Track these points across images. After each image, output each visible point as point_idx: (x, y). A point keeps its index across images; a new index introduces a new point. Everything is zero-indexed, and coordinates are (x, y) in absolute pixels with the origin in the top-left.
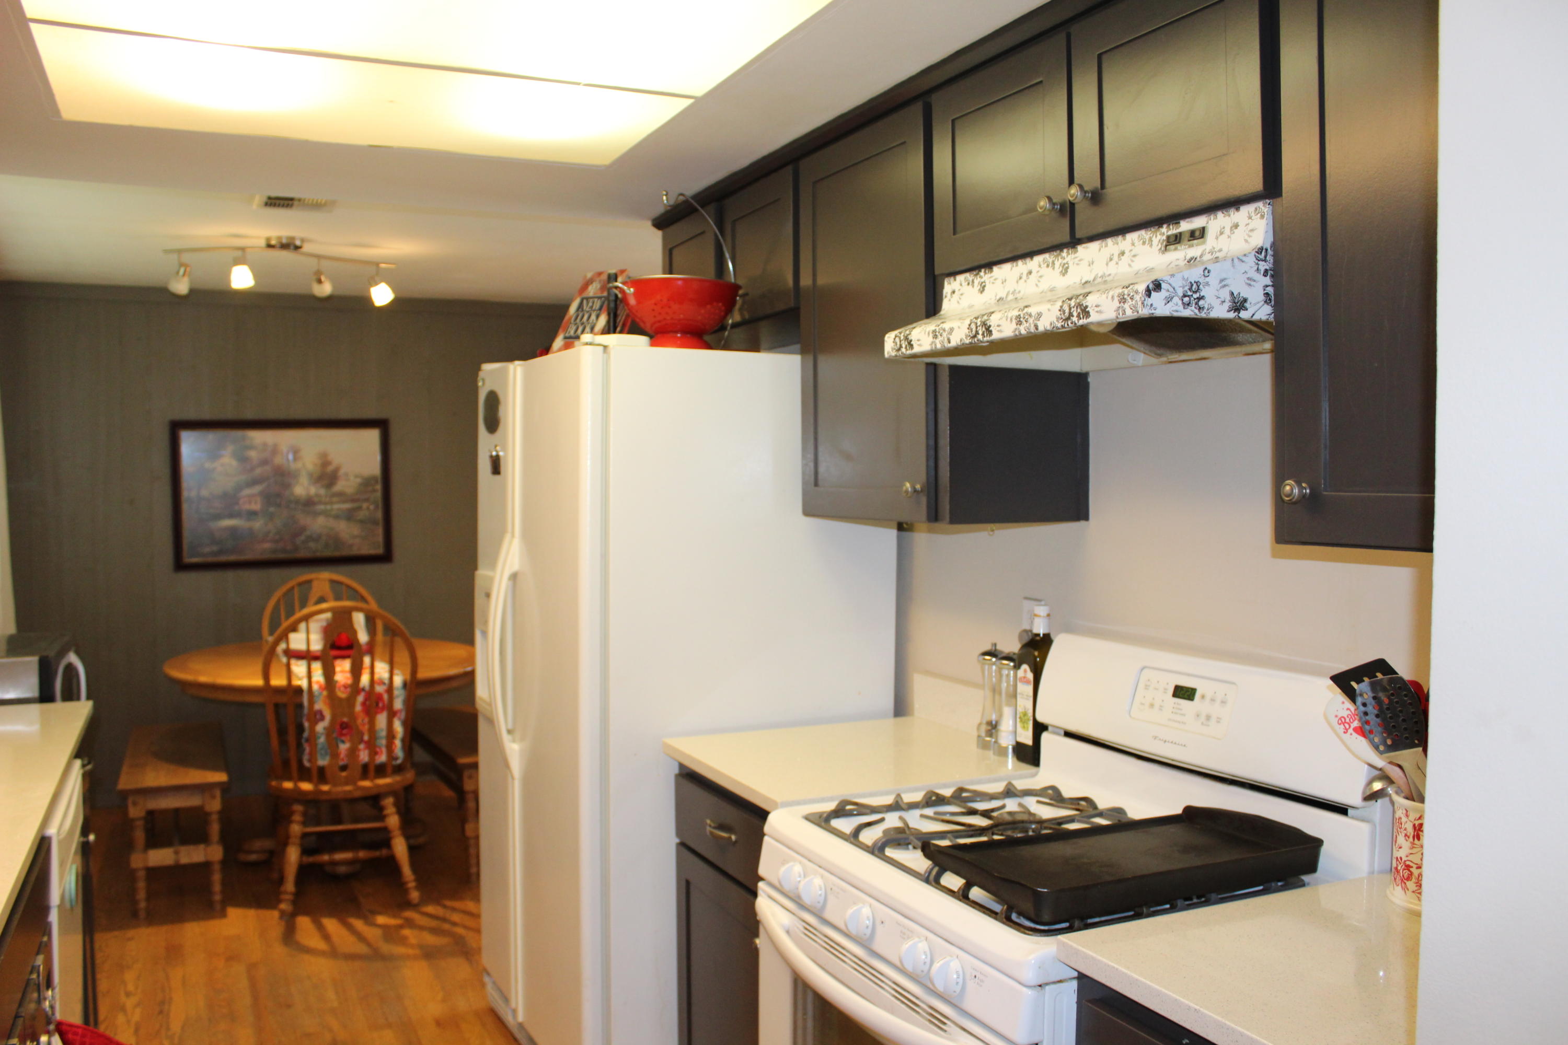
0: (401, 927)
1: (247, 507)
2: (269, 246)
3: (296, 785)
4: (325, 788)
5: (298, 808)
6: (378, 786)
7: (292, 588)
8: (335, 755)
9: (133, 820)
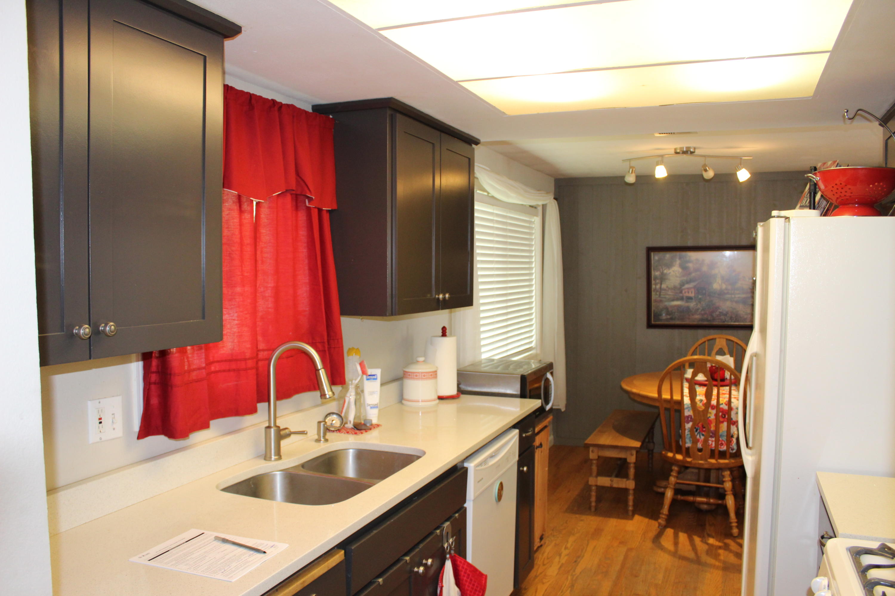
0: (720, 548)
1: (687, 294)
2: (676, 153)
3: (674, 455)
4: (689, 460)
5: (675, 468)
6: (719, 463)
7: (705, 342)
8: (695, 441)
9: (592, 460)
